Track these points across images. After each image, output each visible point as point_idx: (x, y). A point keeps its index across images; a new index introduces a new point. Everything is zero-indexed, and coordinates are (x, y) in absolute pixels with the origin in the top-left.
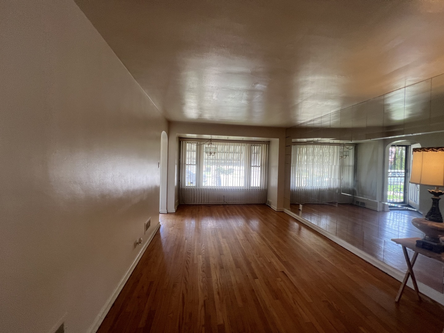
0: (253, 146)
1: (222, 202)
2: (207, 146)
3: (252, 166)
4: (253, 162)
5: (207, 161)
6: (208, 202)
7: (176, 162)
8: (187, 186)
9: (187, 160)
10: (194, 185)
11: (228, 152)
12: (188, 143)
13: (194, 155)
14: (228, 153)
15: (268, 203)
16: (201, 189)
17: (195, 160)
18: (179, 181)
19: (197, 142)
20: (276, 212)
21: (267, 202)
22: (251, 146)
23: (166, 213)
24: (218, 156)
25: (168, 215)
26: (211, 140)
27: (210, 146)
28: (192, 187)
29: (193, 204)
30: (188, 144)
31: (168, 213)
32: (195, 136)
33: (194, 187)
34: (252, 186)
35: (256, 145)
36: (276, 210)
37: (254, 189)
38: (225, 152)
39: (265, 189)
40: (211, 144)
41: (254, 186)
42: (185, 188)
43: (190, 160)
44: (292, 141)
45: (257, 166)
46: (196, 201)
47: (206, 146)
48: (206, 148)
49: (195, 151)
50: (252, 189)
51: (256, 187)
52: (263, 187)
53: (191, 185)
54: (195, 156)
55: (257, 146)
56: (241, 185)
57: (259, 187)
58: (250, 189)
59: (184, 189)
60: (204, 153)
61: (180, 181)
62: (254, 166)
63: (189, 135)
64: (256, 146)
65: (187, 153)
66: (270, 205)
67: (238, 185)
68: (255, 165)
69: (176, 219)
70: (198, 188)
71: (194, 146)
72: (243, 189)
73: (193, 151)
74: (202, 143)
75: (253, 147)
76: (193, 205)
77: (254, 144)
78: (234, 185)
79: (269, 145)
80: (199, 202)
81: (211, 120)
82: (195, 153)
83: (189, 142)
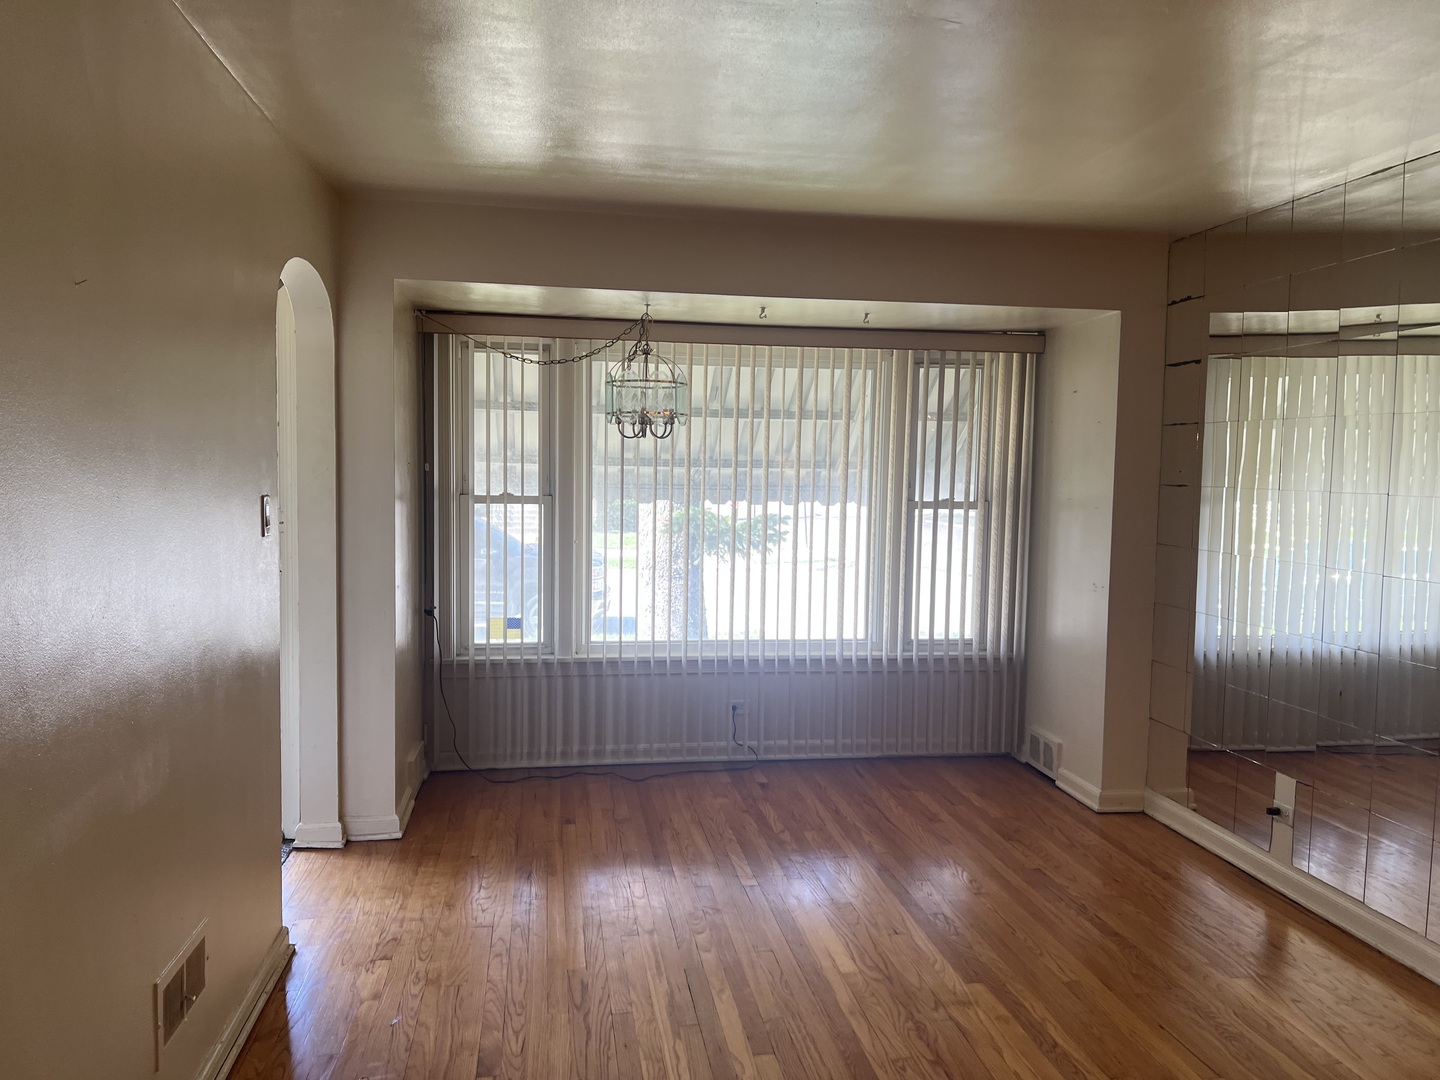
0: (932, 363)
1: (720, 749)
2: (616, 369)
3: (926, 505)
4: (930, 471)
5: (614, 470)
6: (628, 753)
7: (401, 481)
8: (480, 649)
9: (479, 467)
10: (532, 635)
11: (762, 410)
12: (481, 346)
13: (528, 430)
14: (757, 414)
15: (1034, 752)
16: (581, 664)
17: (533, 468)
18: (424, 611)
19: (548, 341)
20: (1095, 820)
21: (1026, 747)
22: (918, 363)
23: (339, 845)
24: (692, 435)
25: (352, 863)
26: (643, 331)
27: (636, 366)
28: (518, 648)
29: (525, 764)
30: (479, 358)
31: (348, 843)
32: (526, 296)
33: (533, 648)
34: (924, 635)
35: (951, 355)
36: (1096, 807)
37: (939, 660)
38: (741, 413)
39: (1010, 659)
40: (646, 353)
41: (939, 634)
42: (472, 657)
43: (497, 466)
44: (1212, 331)
45: (959, 505)
46: (543, 749)
47: (604, 369)
48: (611, 382)
49: (530, 406)
50: (923, 661)
51: (950, 643)
52: (997, 643)
53: (513, 638)
54: (533, 439)
55: (958, 364)
56: (848, 635)
57: (968, 644)
58: (908, 661)
59: (464, 665)
60: (599, 419)
61: (430, 613)
62: (936, 505)
63: (486, 293)
64: (951, 363)
65: (479, 417)
66: (1049, 765)
67: (832, 634)
68: (944, 495)
69: (406, 896)
70: (557, 656)
71: (526, 374)
72: (862, 661)
73: (523, 406)
74: (582, 347)
75: (934, 372)
76: (530, 774)
77: (937, 355)
78: (801, 635)
79: (1039, 356)
80: (564, 754)
81: (649, 173)
82: (533, 419)
83: (489, 339)
